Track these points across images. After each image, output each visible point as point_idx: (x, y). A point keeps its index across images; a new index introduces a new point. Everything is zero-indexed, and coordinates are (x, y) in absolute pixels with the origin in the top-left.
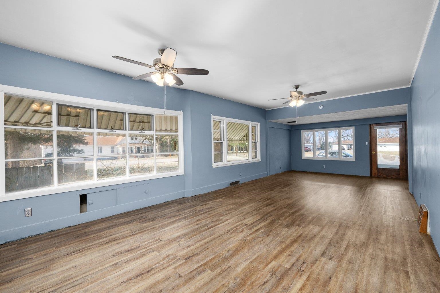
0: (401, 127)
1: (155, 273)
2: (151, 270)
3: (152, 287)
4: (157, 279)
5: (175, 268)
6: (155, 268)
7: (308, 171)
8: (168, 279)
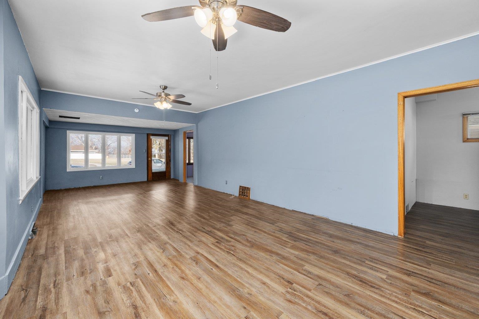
0: (167, 139)
1: (325, 307)
2: (321, 311)
3: (346, 304)
4: (333, 302)
5: (310, 290)
6: (316, 308)
7: (77, 186)
8: (327, 293)
